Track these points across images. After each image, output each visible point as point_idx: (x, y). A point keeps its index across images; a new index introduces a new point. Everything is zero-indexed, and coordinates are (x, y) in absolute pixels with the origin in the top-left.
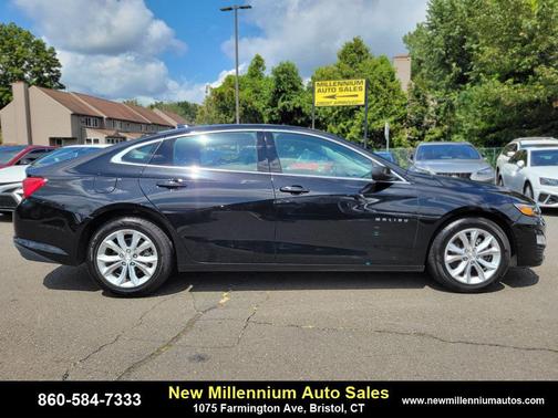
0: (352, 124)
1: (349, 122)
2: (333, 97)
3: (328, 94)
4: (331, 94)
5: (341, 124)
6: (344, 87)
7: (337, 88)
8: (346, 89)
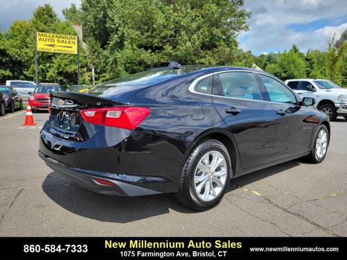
0: (50, 67)
1: (48, 65)
2: (52, 46)
3: (48, 43)
4: (50, 43)
5: (41, 66)
6: (61, 40)
7: (56, 39)
8: (63, 41)
